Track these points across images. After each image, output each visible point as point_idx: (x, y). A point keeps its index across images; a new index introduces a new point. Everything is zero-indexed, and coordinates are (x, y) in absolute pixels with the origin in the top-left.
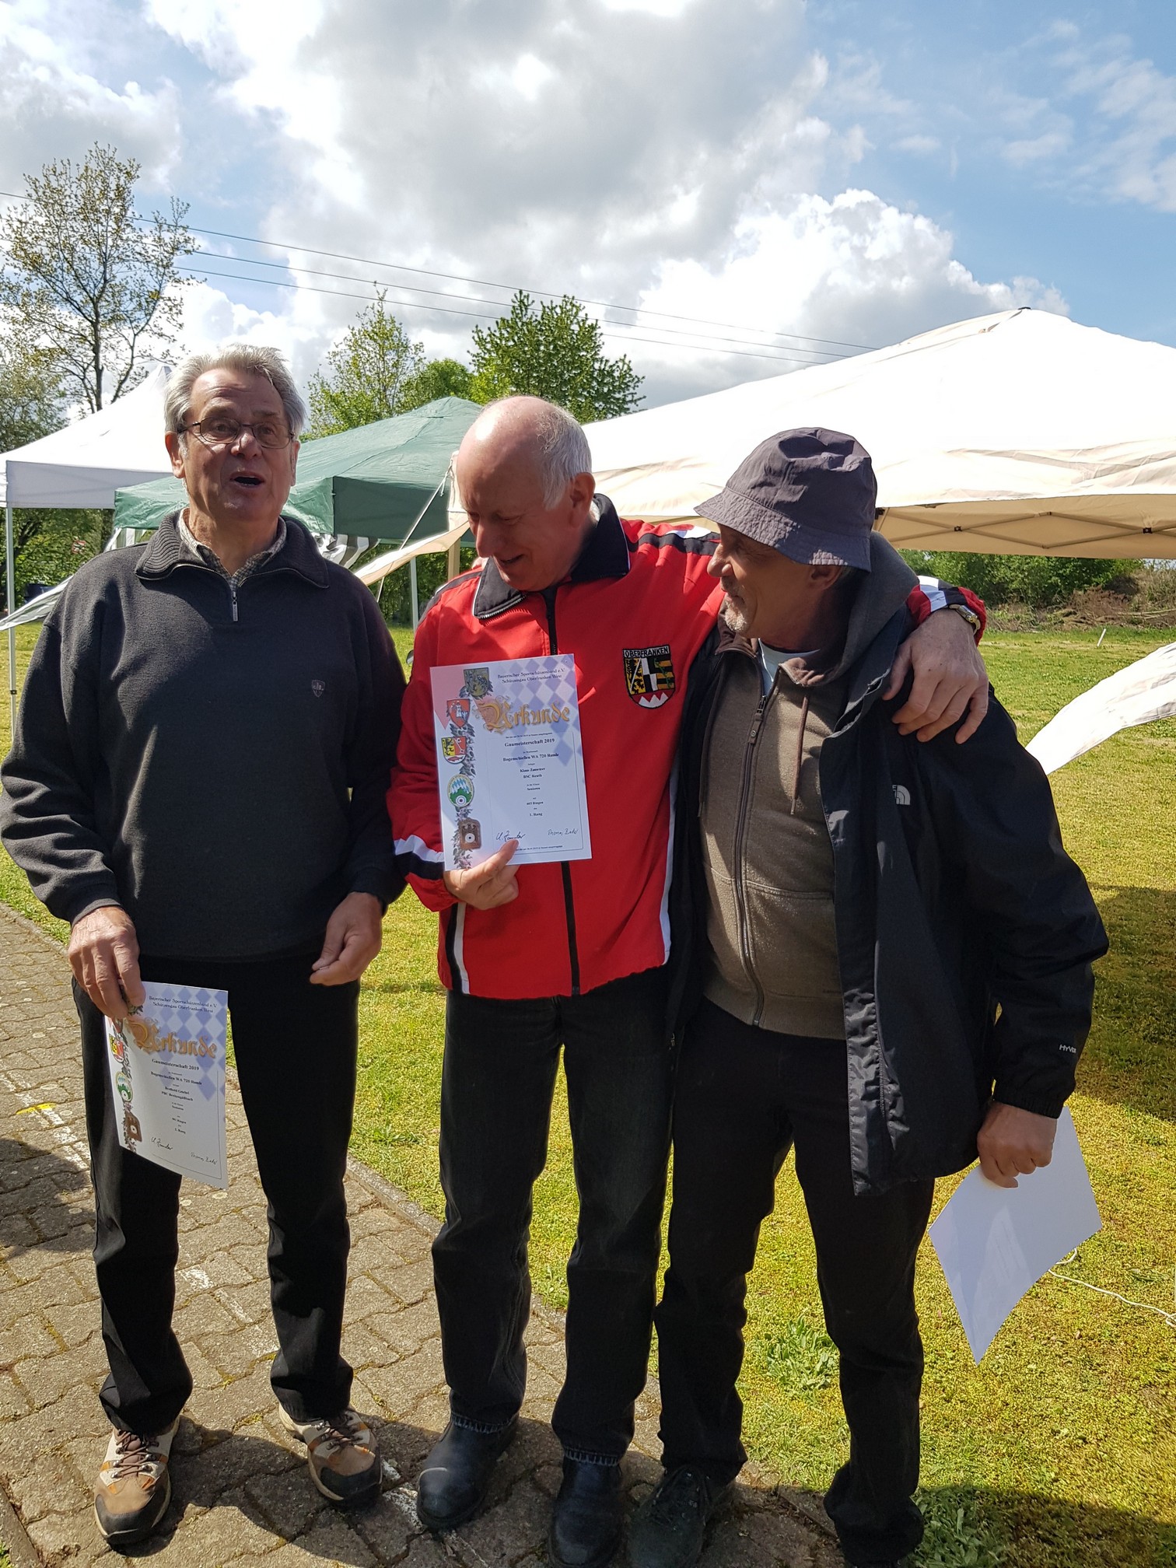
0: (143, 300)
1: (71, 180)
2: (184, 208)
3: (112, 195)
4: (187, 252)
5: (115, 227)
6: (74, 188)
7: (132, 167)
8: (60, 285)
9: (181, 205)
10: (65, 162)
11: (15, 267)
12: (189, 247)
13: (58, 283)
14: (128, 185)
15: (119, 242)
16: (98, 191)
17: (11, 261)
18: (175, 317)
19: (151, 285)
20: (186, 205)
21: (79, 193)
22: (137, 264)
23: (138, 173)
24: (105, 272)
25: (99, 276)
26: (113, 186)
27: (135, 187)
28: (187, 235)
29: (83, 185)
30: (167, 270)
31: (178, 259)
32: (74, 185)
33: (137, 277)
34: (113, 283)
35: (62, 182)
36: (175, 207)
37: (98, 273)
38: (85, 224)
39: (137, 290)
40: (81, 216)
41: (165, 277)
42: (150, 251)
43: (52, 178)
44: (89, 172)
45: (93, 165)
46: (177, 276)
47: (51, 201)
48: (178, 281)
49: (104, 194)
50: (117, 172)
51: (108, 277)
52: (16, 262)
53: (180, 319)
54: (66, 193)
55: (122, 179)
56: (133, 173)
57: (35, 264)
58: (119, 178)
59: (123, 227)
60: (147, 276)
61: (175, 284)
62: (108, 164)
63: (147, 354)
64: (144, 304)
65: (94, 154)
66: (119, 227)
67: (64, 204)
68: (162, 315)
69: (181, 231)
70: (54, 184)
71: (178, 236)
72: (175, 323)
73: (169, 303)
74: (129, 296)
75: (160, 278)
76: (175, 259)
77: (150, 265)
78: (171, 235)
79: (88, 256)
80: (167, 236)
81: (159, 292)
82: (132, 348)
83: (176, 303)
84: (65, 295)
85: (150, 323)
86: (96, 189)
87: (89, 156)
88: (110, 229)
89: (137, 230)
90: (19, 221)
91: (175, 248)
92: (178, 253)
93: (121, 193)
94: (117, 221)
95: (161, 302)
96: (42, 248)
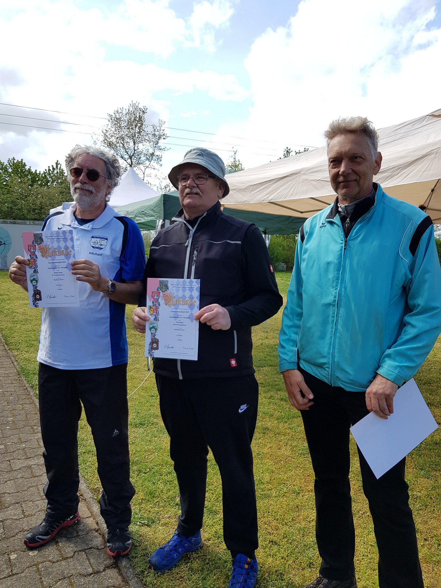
0: (148, 156)
1: (123, 114)
2: (163, 123)
3: (138, 120)
4: (164, 139)
5: (139, 131)
6: (124, 118)
7: (145, 109)
8: (119, 152)
9: (162, 122)
10: (122, 109)
11: (104, 146)
12: (164, 137)
13: (118, 151)
14: (143, 116)
15: (140, 136)
16: (133, 119)
17: (103, 144)
18: (159, 162)
19: (151, 151)
20: (164, 122)
21: (126, 119)
22: (146, 144)
23: (147, 111)
24: (134, 147)
25: (132, 148)
26: (138, 116)
27: (146, 116)
28: (164, 132)
29: (128, 116)
30: (157, 145)
31: (161, 141)
32: (124, 116)
33: (146, 148)
34: (138, 151)
35: (120, 116)
36: (160, 123)
37: (133, 148)
38: (128, 130)
39: (146, 153)
40: (127, 127)
41: (156, 148)
42: (151, 139)
43: (117, 115)
44: (130, 112)
45: (131, 109)
46: (160, 148)
47: (117, 123)
48: (161, 149)
49: (135, 120)
50: (139, 111)
51: (136, 148)
52: (104, 145)
53: (161, 163)
54: (122, 119)
55: (141, 113)
56: (145, 111)
57: (110, 145)
58: (140, 113)
59: (141, 130)
60: (149, 148)
61: (160, 150)
62: (136, 108)
63: (149, 176)
64: (148, 158)
65: (132, 105)
66: (140, 130)
67: (121, 123)
68: (155, 162)
69: (162, 131)
70: (118, 117)
71: (161, 133)
72: (159, 164)
73: (157, 157)
74: (143, 155)
75: (154, 148)
76: (160, 141)
77: (151, 144)
78: (159, 133)
79: (129, 141)
80: (157, 133)
81: (153, 153)
82: (144, 173)
83: (159, 157)
84: (120, 155)
85: (150, 164)
86: (132, 118)
87: (130, 106)
88: (136, 131)
89: (146, 131)
90: (106, 131)
91: (160, 138)
92: (161, 139)
93: (140, 118)
94: (140, 128)
95: (154, 157)
96: (113, 140)
